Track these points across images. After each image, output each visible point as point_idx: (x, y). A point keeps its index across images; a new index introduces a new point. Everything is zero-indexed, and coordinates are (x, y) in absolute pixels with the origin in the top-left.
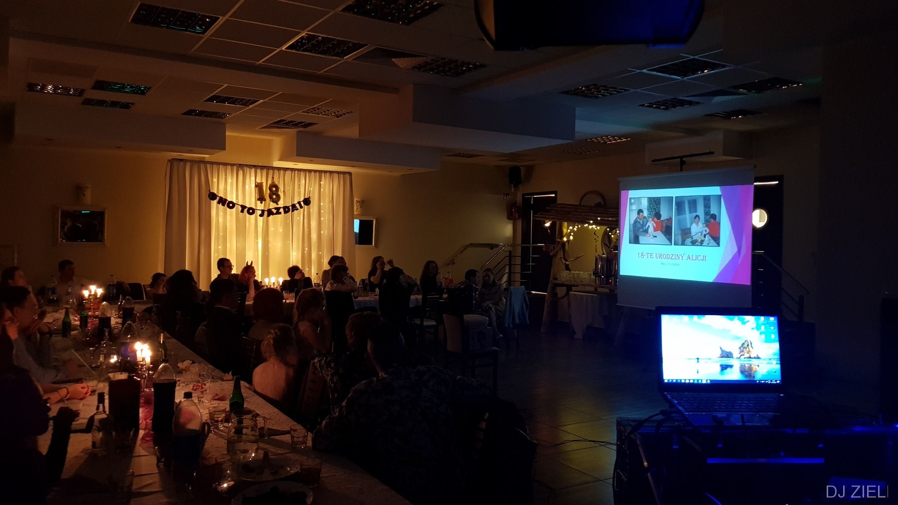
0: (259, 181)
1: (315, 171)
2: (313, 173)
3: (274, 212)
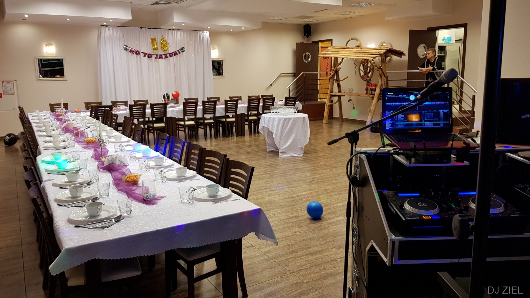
0: (153, 36)
3: (164, 56)
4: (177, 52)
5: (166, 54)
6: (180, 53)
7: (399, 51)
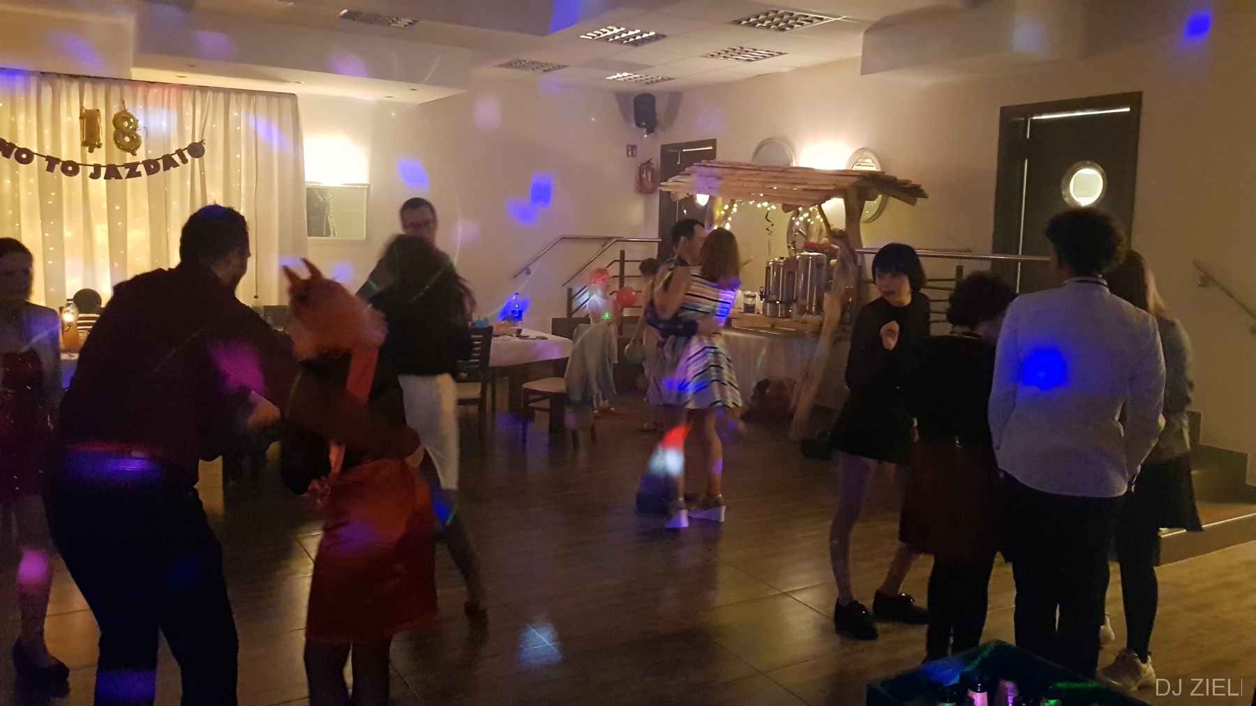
0: (88, 106)
1: (216, 90)
2: (210, 94)
3: (124, 172)
4: (176, 158)
5: (136, 164)
6: (184, 161)
7: (906, 182)
